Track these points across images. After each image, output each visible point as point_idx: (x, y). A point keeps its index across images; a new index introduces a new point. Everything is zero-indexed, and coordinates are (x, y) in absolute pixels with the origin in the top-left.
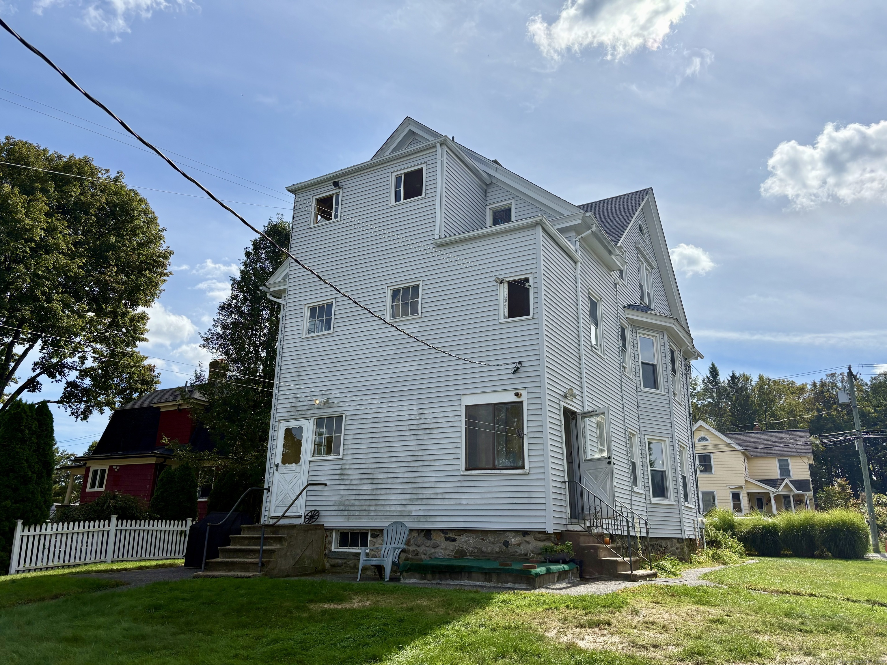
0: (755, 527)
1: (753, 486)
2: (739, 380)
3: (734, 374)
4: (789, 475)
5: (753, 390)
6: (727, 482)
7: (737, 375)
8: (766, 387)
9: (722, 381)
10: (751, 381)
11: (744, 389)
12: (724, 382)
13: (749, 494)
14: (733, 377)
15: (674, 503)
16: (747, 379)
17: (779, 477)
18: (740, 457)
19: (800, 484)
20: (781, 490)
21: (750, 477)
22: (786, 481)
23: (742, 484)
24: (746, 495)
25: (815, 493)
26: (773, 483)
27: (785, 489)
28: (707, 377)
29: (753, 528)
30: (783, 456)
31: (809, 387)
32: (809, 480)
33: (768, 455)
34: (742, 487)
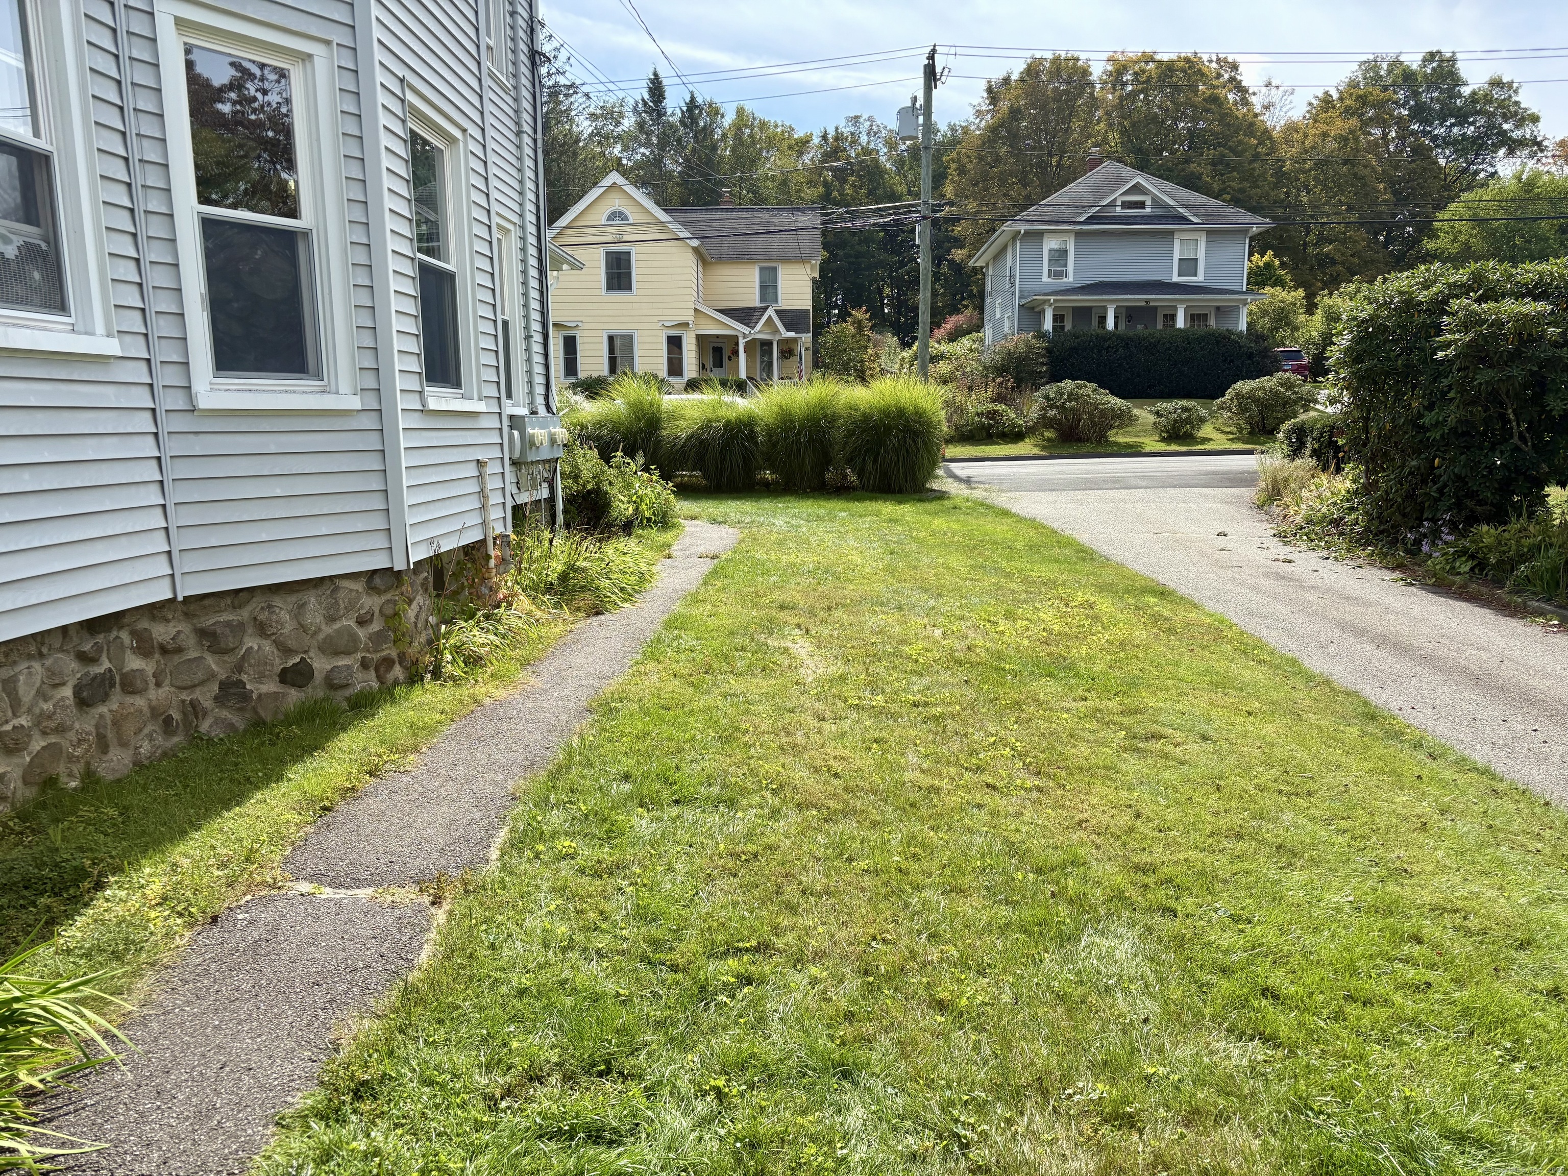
0: (707, 425)
1: (710, 322)
2: (700, 113)
3: (693, 99)
4: (776, 301)
5: (724, 135)
6: (660, 312)
7: (699, 100)
8: (748, 131)
9: (669, 111)
10: (723, 116)
11: (707, 131)
12: (673, 114)
13: (700, 339)
14: (692, 104)
15: (355, 403)
16: (715, 112)
17: (757, 303)
18: (690, 260)
19: (792, 319)
20: (759, 331)
21: (706, 302)
22: (770, 312)
23: (689, 317)
24: (693, 341)
25: (816, 335)
26: (745, 315)
27: (765, 329)
28: (643, 100)
29: (702, 428)
30: (770, 260)
31: (816, 140)
32: (808, 311)
33: (742, 257)
34: (688, 324)
